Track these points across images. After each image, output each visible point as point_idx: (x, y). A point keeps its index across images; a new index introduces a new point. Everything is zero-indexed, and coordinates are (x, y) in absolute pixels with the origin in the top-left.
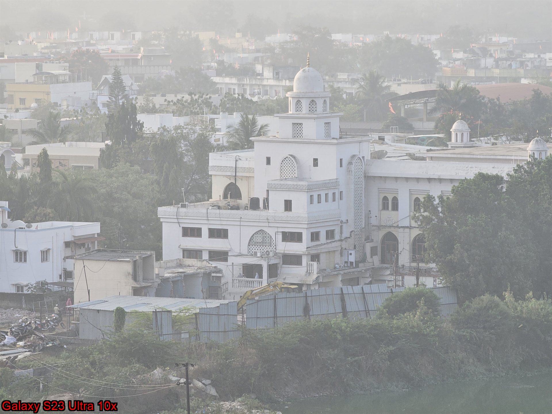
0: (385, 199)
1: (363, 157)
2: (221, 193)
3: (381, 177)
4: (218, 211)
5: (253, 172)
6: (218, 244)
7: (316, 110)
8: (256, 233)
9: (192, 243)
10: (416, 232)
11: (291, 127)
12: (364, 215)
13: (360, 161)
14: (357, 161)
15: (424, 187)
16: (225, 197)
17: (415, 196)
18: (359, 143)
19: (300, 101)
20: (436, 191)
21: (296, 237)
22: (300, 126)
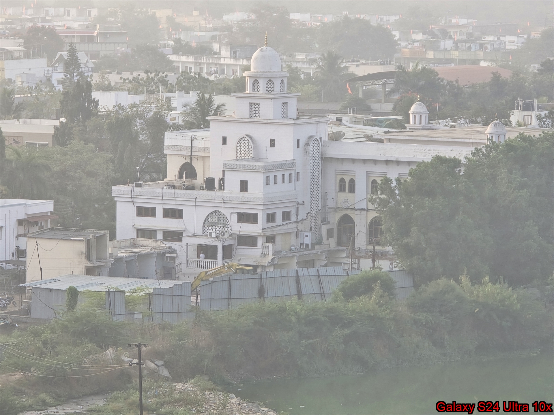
0: (342, 181)
1: (320, 138)
2: (177, 173)
3: (338, 159)
4: (173, 191)
5: (209, 152)
6: (173, 224)
7: (273, 90)
8: (212, 213)
9: (146, 222)
10: (372, 215)
11: (247, 106)
12: (320, 197)
13: (317, 142)
14: (314, 142)
15: (381, 169)
16: (180, 176)
17: (373, 178)
18: (316, 124)
19: (257, 81)
20: (393, 174)
21: (251, 218)
22: (257, 106)
